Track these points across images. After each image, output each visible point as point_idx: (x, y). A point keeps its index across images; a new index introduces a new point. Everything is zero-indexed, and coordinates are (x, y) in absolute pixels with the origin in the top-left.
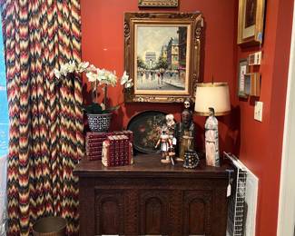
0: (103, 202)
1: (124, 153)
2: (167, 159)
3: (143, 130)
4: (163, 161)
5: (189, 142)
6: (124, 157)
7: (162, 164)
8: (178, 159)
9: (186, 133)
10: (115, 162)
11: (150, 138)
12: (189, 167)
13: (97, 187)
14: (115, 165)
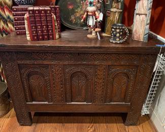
0: (29, 75)
1: (47, 26)
2: (94, 34)
3: (71, 7)
4: (89, 36)
5: (117, 16)
6: (48, 31)
7: (88, 38)
8: (104, 35)
9: (114, 5)
10: (37, 36)
11: (78, 15)
12: (116, 42)
13: (19, 62)
14: (38, 39)
